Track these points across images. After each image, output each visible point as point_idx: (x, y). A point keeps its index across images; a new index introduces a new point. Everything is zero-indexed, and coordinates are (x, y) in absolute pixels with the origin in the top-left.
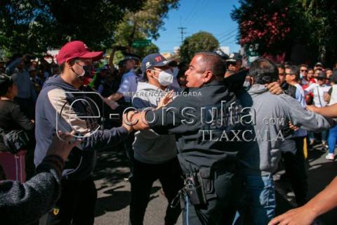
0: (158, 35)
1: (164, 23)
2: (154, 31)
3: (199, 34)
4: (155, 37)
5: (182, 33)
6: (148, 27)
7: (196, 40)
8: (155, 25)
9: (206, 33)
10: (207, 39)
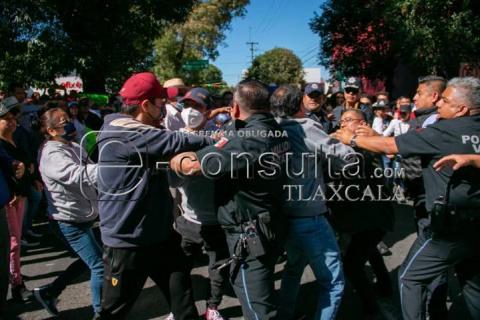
0: (217, 53)
1: (225, 37)
2: (211, 48)
3: (274, 52)
4: (212, 57)
5: (252, 50)
6: (203, 43)
7: (269, 60)
8: (212, 39)
9: (283, 50)
10: (284, 59)
